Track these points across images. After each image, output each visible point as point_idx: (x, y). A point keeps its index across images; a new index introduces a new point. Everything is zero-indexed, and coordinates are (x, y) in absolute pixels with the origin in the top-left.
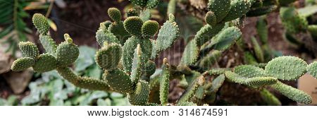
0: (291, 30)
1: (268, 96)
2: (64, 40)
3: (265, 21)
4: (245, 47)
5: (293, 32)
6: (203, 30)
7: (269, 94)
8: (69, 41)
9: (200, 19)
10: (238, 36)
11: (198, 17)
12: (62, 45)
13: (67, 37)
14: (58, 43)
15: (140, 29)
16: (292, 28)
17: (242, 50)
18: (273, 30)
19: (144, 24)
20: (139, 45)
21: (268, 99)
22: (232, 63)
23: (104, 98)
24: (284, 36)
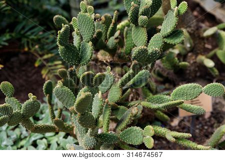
1: (161, 115)
7: (162, 114)
8: (33, 99)
12: (27, 102)
13: (31, 96)
21: (161, 117)
22: (132, 97)
23: (41, 139)
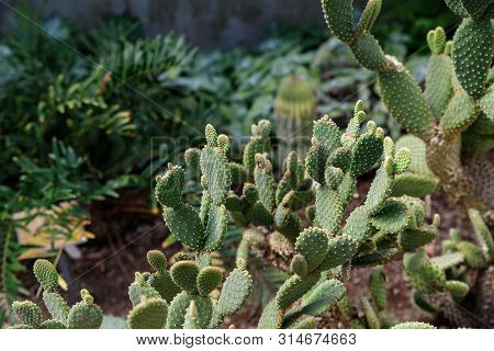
0: (420, 288)
2: (80, 299)
3: (383, 275)
4: (353, 312)
5: (423, 292)
6: (288, 283)
8: (88, 300)
9: (284, 271)
10: (341, 294)
11: (281, 269)
12: (77, 306)
13: (85, 294)
14: (71, 303)
15: (195, 279)
16: (421, 285)
17: (348, 319)
18: (396, 291)
19: (201, 272)
20: (192, 303)
24: (412, 301)
